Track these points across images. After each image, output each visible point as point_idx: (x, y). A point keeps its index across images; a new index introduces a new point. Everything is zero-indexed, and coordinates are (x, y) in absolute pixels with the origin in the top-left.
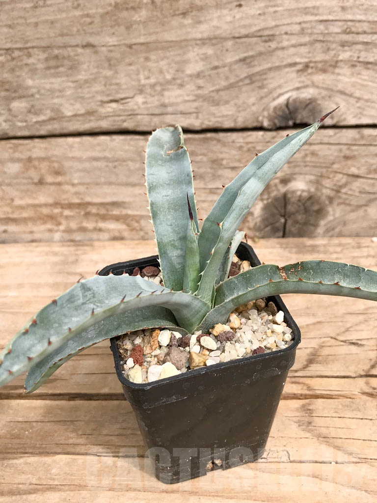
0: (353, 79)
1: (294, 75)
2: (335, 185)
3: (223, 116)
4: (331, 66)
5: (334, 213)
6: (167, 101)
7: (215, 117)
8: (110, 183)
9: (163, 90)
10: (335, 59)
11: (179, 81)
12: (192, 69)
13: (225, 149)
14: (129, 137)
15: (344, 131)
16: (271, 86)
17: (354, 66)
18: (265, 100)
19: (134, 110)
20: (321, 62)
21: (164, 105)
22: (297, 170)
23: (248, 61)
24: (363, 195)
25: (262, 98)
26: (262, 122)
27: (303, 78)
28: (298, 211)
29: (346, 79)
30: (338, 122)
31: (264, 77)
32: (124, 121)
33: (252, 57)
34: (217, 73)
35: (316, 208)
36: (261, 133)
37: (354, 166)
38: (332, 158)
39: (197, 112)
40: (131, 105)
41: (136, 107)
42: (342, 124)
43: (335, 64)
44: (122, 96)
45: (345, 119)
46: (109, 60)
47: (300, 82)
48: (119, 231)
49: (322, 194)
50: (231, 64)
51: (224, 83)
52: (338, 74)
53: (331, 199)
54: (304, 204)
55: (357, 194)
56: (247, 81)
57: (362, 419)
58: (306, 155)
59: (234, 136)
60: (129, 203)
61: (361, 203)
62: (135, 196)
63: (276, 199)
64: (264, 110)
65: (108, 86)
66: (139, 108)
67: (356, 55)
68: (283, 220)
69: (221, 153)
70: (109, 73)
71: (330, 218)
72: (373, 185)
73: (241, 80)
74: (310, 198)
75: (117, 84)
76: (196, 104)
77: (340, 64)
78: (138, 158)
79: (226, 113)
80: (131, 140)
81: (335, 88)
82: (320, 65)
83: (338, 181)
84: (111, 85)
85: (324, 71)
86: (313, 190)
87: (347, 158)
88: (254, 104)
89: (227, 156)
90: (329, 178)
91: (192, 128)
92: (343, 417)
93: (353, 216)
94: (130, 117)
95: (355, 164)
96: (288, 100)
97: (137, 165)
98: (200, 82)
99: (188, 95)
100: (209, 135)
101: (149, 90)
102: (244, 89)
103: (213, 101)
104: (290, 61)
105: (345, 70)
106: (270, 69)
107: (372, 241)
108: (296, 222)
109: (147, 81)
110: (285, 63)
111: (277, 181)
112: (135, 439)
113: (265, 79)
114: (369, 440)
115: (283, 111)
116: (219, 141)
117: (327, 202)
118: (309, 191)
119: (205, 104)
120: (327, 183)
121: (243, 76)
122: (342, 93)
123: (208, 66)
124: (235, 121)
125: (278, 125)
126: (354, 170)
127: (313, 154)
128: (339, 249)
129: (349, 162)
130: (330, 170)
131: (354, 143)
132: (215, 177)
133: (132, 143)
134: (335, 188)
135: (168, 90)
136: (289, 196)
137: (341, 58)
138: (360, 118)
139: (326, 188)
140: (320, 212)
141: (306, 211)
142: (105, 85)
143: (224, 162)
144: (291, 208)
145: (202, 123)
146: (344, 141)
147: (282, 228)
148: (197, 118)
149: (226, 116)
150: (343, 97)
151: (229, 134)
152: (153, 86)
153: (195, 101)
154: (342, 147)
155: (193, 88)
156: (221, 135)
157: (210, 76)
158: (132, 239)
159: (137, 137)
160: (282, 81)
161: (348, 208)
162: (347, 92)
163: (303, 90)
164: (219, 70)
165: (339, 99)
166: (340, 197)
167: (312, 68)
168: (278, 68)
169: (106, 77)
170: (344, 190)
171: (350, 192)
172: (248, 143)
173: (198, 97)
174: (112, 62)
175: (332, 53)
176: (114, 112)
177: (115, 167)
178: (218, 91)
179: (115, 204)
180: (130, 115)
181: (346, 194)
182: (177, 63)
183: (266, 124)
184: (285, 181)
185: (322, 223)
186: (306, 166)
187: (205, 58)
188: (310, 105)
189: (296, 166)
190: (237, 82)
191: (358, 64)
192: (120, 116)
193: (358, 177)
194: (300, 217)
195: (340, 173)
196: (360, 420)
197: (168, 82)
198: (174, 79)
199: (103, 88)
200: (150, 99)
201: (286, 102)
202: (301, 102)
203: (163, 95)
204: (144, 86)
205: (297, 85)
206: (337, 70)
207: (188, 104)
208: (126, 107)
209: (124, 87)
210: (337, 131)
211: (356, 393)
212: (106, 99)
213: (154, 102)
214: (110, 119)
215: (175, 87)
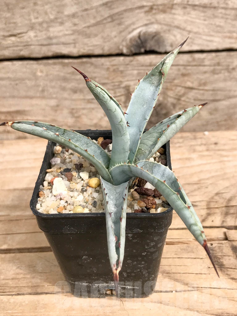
0: (185, 18)
1: (142, 15)
2: (177, 95)
3: (94, 46)
4: (168, 8)
6: (52, 35)
7: (88, 47)
8: (14, 97)
9: (49, 27)
10: (171, 3)
11: (59, 20)
12: (69, 11)
13: (96, 70)
14: (25, 62)
16: (127, 23)
17: (185, 8)
18: (123, 34)
19: (27, 42)
20: (161, 5)
21: (50, 38)
23: (109, 5)
25: (121, 32)
26: (122, 50)
27: (150, 17)
29: (180, 18)
31: (121, 16)
32: (21, 50)
34: (88, 14)
35: (164, 112)
36: (122, 58)
37: (189, 81)
38: (173, 75)
39: (75, 43)
40: (26, 38)
41: (29, 40)
43: (172, 7)
44: (19, 31)
46: (7, 5)
47: (148, 20)
49: (168, 101)
50: (97, 7)
51: (93, 21)
52: (174, 14)
53: (174, 105)
55: (192, 101)
56: (109, 20)
57: (195, 258)
59: (103, 60)
64: (123, 41)
65: (7, 25)
66: (32, 40)
69: (94, 72)
70: (8, 15)
72: (203, 94)
73: (105, 19)
75: (15, 23)
76: (73, 37)
77: (175, 7)
79: (95, 43)
80: (27, 64)
81: (173, 25)
82: (161, 8)
83: (179, 92)
84: (10, 23)
85: (164, 11)
86: (161, 99)
87: (184, 75)
88: (115, 37)
90: (172, 90)
91: (72, 55)
92: (182, 258)
94: (25, 47)
96: (140, 33)
97: (33, 83)
98: (76, 21)
99: (67, 30)
100: (85, 60)
101: (38, 27)
102: (108, 25)
103: (86, 35)
104: (139, 4)
105: (178, 11)
106: (125, 11)
107: (204, 135)
109: (37, 21)
110: (135, 6)
112: (25, 281)
113: (122, 18)
114: (200, 274)
115: (137, 41)
116: (92, 64)
117: (172, 108)
119: (80, 37)
120: (170, 93)
121: (106, 16)
122: (178, 27)
123: (81, 9)
124: (103, 49)
125: (134, 52)
126: (189, 84)
128: (181, 140)
129: (186, 78)
130: (173, 84)
131: (188, 64)
133: (28, 66)
134: (177, 97)
135: (53, 26)
137: (175, 2)
138: (191, 46)
139: (171, 97)
142: (6, 24)
145: (79, 51)
146: (181, 62)
148: (75, 47)
149: (96, 45)
150: (179, 30)
152: (41, 24)
153: (72, 34)
155: (71, 25)
156: (93, 60)
157: (82, 16)
160: (134, 19)
162: (182, 27)
163: (150, 26)
164: (88, 12)
165: (176, 32)
166: (180, 104)
167: (155, 9)
168: (131, 10)
169: (6, 18)
170: (183, 99)
171: (187, 100)
173: (74, 32)
174: (10, 7)
176: (13, 43)
177: (17, 84)
178: (89, 27)
179: (18, 112)
180: (25, 46)
181: (184, 101)
182: (57, 7)
183: (125, 51)
187: (78, 3)
188: (156, 36)
190: (102, 20)
191: (188, 7)
192: (17, 46)
193: (191, 88)
195: (180, 86)
196: (194, 259)
197: (52, 21)
198: (56, 18)
199: (4, 26)
200: (39, 34)
201: (138, 35)
202: (149, 35)
203: (48, 31)
204: (34, 24)
205: (146, 22)
206: (173, 11)
207: (67, 37)
208: (22, 39)
209: (20, 25)
211: (191, 240)
212: (7, 34)
213: (42, 35)
214: (11, 49)
215: (57, 24)
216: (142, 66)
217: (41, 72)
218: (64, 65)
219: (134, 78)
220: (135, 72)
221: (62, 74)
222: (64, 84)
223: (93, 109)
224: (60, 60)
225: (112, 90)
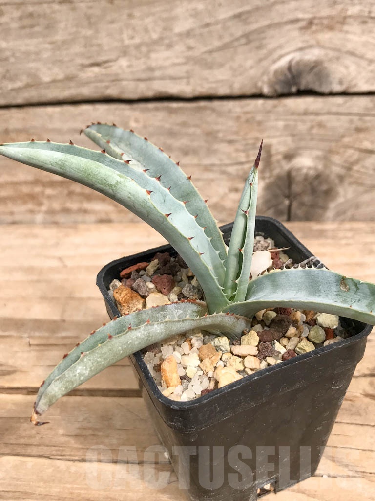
0: (364, 38)
1: (296, 33)
2: (346, 161)
3: (217, 82)
4: (338, 22)
5: (345, 194)
6: (154, 64)
7: (209, 83)
9: (149, 52)
10: (343, 15)
11: (166, 41)
12: (181, 27)
13: (220, 120)
15: (355, 98)
16: (270, 46)
17: (364, 22)
18: (264, 63)
19: (117, 75)
20: (326, 18)
21: (151, 69)
22: (303, 144)
23: (244, 17)
25: (260, 60)
26: (261, 89)
27: (307, 37)
28: (303, 192)
29: (355, 38)
30: (348, 88)
31: (262, 35)
32: (107, 87)
33: (249, 12)
34: (210, 32)
35: (324, 187)
36: (260, 102)
37: (367, 140)
38: (341, 131)
39: (188, 76)
40: (115, 68)
41: (119, 71)
42: (352, 90)
43: (343, 20)
44: (105, 58)
45: (355, 85)
46: (88, 17)
47: (303, 41)
48: (107, 213)
49: (331, 172)
50: (225, 21)
51: (217, 43)
53: (341, 178)
54: (311, 184)
55: (371, 172)
56: (243, 41)
57: (362, 425)
58: (312, 127)
59: (230, 104)
63: (279, 178)
64: (263, 74)
65: (88, 48)
66: (124, 72)
67: (367, 10)
68: (287, 202)
69: (216, 124)
70: (89, 33)
71: (341, 199)
73: (237, 39)
74: (318, 176)
75: (99, 45)
76: (186, 68)
77: (349, 20)
79: (220, 77)
81: (344, 49)
82: (325, 22)
83: (350, 156)
84: (92, 46)
85: (331, 28)
86: (320, 167)
87: (359, 130)
88: (251, 67)
89: (223, 128)
90: (338, 153)
91: (182, 95)
92: (341, 423)
93: (366, 197)
94: (114, 83)
95: (368, 137)
96: (290, 62)
98: (191, 42)
99: (177, 57)
100: (202, 104)
101: (133, 52)
102: (240, 49)
103: (206, 64)
104: (291, 16)
105: (354, 28)
106: (269, 27)
108: (302, 204)
109: (132, 42)
110: (285, 19)
111: (280, 157)
113: (264, 38)
114: (369, 450)
115: (285, 75)
116: (213, 110)
117: (337, 181)
118: (316, 169)
119: (197, 68)
120: (336, 159)
121: (239, 33)
122: (352, 54)
123: (199, 24)
124: (231, 86)
125: (280, 91)
126: (367, 145)
127: (321, 125)
128: (349, 234)
129: (362, 135)
130: (340, 144)
131: (366, 112)
132: (210, 152)
133: (117, 112)
134: (347, 165)
135: (156, 51)
136: (294, 174)
137: (349, 13)
138: (373, 84)
139: (336, 165)
140: (329, 194)
141: (314, 191)
142: (85, 46)
143: (220, 135)
144: (296, 188)
145: (194, 90)
146: (355, 110)
147: (286, 211)
148: (188, 83)
149: (222, 81)
150: (353, 59)
151: (225, 102)
152: (138, 47)
153: (184, 64)
154: (353, 117)
155: (183, 49)
156: (216, 104)
157: (201, 35)
158: (121, 222)
159: (122, 106)
160: (282, 41)
161: (361, 189)
162: (357, 52)
163: (307, 51)
164: (212, 28)
165: (349, 61)
166: (351, 176)
167: (317, 25)
168: (279, 25)
169: (86, 38)
170: (356, 168)
171: (363, 170)
172: (246, 113)
173: (188, 60)
174: (93, 20)
175: (339, 7)
176: (95, 77)
178: (211, 52)
180: (113, 81)
181: (358, 171)
182: (164, 20)
183: (266, 90)
184: (289, 157)
185: (332, 205)
186: (312, 139)
187: (196, 14)
188: (316, 67)
189: (301, 140)
190: (232, 42)
191: (370, 20)
192: (101, 81)
193: (371, 152)
194: (307, 199)
195: (351, 147)
196: (361, 426)
197: (156, 42)
198: (161, 39)
199: (82, 50)
200: (135, 62)
201: (287, 65)
202: (306, 64)
203: (149, 58)
204: (128, 46)
205: (300, 45)
206: (346, 28)
207: (177, 68)
208: (108, 71)
209: (106, 48)
210: (347, 98)
211: (358, 395)
212: (87, 62)
213: (140, 65)
214: (93, 85)
215: (163, 48)
216: (293, 114)
217: (137, 121)
218: (171, 111)
219: (278, 133)
220: (281, 124)
221: (167, 126)
222: (170, 141)
223: (212, 180)
224: (165, 104)
225: (244, 151)
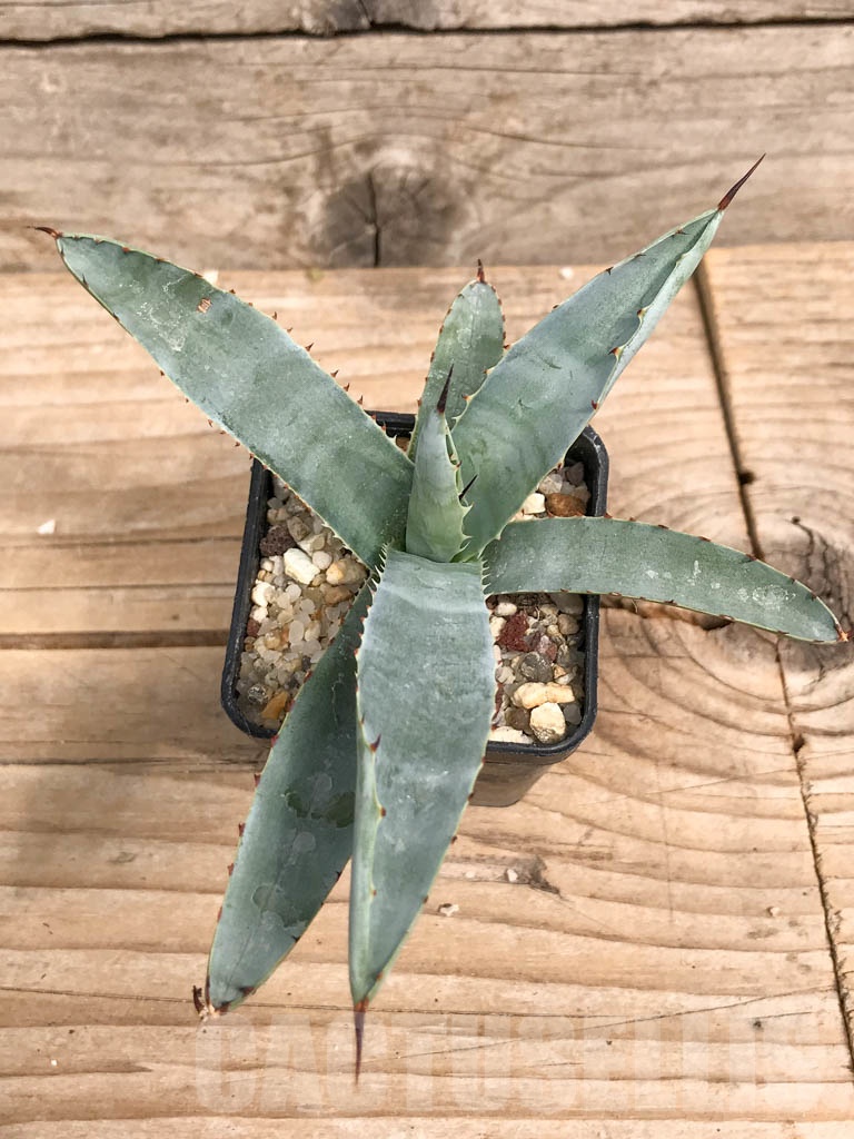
5: (480, 215)
15: (486, 38)
22: (390, 123)
24: (541, 179)
28: (402, 212)
30: (468, 22)
42: (480, 24)
45: (484, 15)
48: (15, 253)
54: (413, 197)
58: (407, 92)
60: (25, 194)
61: (538, 193)
62: (38, 179)
63: (350, 186)
68: (371, 230)
71: (473, 225)
74: (425, 183)
78: (31, 99)
89: (230, 93)
93: (520, 220)
95: (516, 111)
108: (400, 234)
111: (348, 147)
118: (420, 169)
127: (422, 89)
132: (209, 139)
136: (379, 179)
140: (450, 214)
141: (420, 210)
143: (227, 106)
144: (383, 204)
147: (370, 247)
151: (230, 45)
154: (485, 73)
158: (47, 270)
159: (23, 52)
161: (509, 205)
172: (273, 65)
184: (366, 147)
185: (457, 235)
186: (409, 116)
189: (387, 116)
194: (408, 224)
210: (471, 38)
